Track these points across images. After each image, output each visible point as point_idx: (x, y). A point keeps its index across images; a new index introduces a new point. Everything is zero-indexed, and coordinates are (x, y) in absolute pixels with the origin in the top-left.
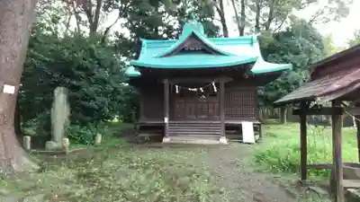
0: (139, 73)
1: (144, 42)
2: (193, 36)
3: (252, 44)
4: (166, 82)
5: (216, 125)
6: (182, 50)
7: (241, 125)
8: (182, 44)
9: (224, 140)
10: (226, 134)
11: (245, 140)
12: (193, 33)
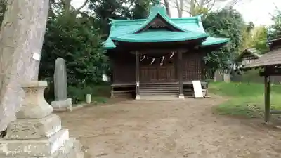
0: (115, 46)
2: (159, 17)
3: (197, 22)
4: (137, 53)
5: (175, 85)
6: (150, 28)
7: (192, 85)
8: (149, 24)
9: (182, 97)
10: (183, 91)
11: (196, 96)
12: (158, 14)
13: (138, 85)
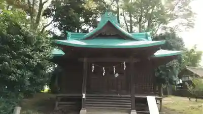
0: (63, 53)
1: (69, 33)
2: (109, 23)
3: (147, 38)
4: (85, 60)
5: (127, 98)
6: (99, 35)
7: (146, 99)
8: (100, 31)
10: (136, 106)
12: (109, 21)
13: (84, 96)
